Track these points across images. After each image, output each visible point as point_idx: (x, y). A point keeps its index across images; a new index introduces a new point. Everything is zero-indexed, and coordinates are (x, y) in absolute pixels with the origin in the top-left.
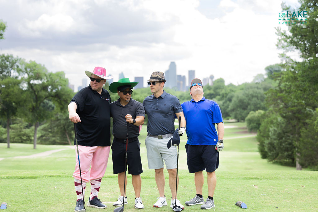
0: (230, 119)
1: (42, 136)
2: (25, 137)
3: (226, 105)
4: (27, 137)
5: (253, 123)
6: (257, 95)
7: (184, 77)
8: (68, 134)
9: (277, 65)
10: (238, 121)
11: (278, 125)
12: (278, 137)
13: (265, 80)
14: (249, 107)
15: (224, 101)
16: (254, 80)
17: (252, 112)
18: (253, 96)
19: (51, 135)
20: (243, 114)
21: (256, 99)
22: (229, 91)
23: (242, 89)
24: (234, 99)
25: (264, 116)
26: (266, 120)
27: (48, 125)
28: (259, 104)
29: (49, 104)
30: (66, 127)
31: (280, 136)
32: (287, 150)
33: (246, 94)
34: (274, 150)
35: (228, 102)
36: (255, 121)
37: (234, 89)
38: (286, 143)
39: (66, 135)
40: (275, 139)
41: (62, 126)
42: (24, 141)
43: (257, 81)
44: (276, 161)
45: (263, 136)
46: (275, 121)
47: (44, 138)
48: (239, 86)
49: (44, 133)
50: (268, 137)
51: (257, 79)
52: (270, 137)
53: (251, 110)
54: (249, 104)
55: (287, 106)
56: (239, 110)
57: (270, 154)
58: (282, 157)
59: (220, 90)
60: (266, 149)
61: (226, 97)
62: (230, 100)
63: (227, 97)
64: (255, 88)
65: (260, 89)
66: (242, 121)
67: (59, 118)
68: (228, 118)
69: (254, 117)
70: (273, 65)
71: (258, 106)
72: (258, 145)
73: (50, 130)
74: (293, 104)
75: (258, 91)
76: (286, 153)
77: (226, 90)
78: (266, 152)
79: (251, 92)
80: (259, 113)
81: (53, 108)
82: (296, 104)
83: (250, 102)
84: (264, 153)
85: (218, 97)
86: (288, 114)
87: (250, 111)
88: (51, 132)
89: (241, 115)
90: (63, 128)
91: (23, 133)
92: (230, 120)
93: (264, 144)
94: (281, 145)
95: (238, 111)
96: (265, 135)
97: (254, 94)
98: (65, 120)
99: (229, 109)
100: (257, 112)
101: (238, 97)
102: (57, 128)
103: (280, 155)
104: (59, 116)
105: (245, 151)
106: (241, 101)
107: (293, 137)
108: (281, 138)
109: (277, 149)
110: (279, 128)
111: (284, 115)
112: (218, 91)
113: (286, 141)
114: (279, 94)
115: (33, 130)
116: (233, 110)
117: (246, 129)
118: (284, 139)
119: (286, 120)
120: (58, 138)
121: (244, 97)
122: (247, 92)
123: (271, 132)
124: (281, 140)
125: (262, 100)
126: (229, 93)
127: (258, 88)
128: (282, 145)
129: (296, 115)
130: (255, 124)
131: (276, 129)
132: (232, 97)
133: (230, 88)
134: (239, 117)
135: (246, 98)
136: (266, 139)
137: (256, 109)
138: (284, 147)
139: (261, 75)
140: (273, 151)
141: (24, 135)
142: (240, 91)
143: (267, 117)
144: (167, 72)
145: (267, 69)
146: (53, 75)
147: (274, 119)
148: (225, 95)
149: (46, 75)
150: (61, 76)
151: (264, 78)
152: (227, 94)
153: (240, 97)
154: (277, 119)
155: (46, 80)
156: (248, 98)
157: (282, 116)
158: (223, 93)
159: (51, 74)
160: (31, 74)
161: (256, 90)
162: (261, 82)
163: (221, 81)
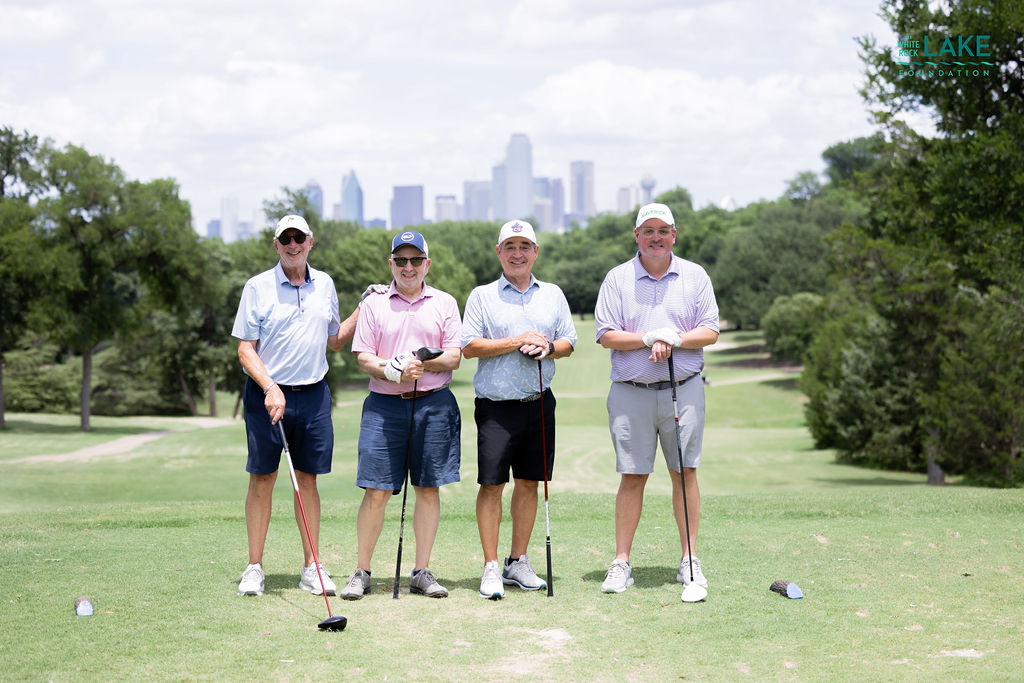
1: (99, 389)
2: (51, 391)
4: (57, 393)
5: (788, 333)
6: (796, 240)
7: (558, 183)
8: (187, 380)
9: (861, 141)
10: (739, 328)
11: (867, 338)
12: (868, 378)
13: (823, 192)
14: (772, 280)
16: (789, 192)
17: (780, 298)
18: (784, 247)
19: (130, 382)
20: (753, 306)
21: (792, 254)
22: (706, 229)
23: (745, 223)
24: (724, 255)
25: (820, 313)
26: (829, 325)
27: (121, 353)
28: (804, 270)
29: (118, 283)
30: (179, 357)
31: (877, 376)
32: (897, 419)
33: (761, 238)
34: (858, 422)
36: (793, 327)
37: (724, 224)
38: (896, 397)
39: (180, 384)
40: (858, 386)
41: (166, 354)
42: (47, 407)
43: (796, 195)
44: (863, 454)
45: (822, 378)
46: (858, 327)
47: (108, 392)
48: (740, 210)
49: (106, 375)
50: (838, 378)
51: (797, 189)
52: (843, 378)
53: (777, 292)
54: (773, 272)
55: (895, 278)
56: (744, 291)
57: (844, 433)
58: (883, 444)
61: (697, 248)
62: (711, 259)
63: (703, 248)
64: (790, 218)
65: (808, 220)
66: (752, 327)
67: (158, 327)
69: (788, 312)
70: (849, 144)
71: (802, 277)
72: (806, 405)
73: (124, 368)
74: (916, 273)
75: (803, 227)
76: (896, 431)
77: (696, 228)
78: (832, 428)
79: (777, 233)
80: (804, 301)
81: (133, 294)
82: (925, 272)
83: (773, 265)
84: (826, 431)
86: (899, 304)
87: (775, 297)
88: (128, 373)
89: (747, 308)
90: (169, 360)
91: (43, 378)
93: (826, 403)
94: (880, 403)
95: (738, 295)
96: (827, 374)
97: (788, 240)
98: (176, 334)
100: (799, 296)
101: (736, 249)
102: (152, 360)
103: (876, 436)
104: (155, 322)
105: (763, 426)
106: (744, 263)
107: (917, 379)
108: (879, 383)
109: (868, 417)
110: (872, 353)
111: (889, 308)
113: (894, 392)
114: (870, 242)
115: (75, 370)
117: (763, 350)
118: (888, 383)
119: (894, 325)
120: (154, 393)
121: (754, 249)
122: (766, 234)
123: (847, 362)
124: (881, 390)
125: (813, 259)
126: (707, 234)
127: (799, 218)
128: (883, 404)
129: (928, 307)
130: (792, 338)
131: (859, 352)
132: (717, 248)
133: (712, 218)
134: (745, 313)
135: (762, 253)
136: (831, 385)
138: (887, 411)
139: (807, 177)
140: (854, 424)
141: (47, 386)
142: (739, 229)
143: (834, 314)
144: (499, 171)
145: (829, 155)
146: (142, 192)
147: (856, 320)
148: (693, 243)
149: (117, 191)
150: (168, 193)
151: (817, 185)
152: (700, 240)
153: (742, 251)
154: (864, 321)
155: (118, 208)
156: (768, 251)
157: (883, 313)
158: (687, 238)
159: (135, 187)
160: (70, 187)
161: (792, 223)
162: (808, 198)
163: (681, 197)
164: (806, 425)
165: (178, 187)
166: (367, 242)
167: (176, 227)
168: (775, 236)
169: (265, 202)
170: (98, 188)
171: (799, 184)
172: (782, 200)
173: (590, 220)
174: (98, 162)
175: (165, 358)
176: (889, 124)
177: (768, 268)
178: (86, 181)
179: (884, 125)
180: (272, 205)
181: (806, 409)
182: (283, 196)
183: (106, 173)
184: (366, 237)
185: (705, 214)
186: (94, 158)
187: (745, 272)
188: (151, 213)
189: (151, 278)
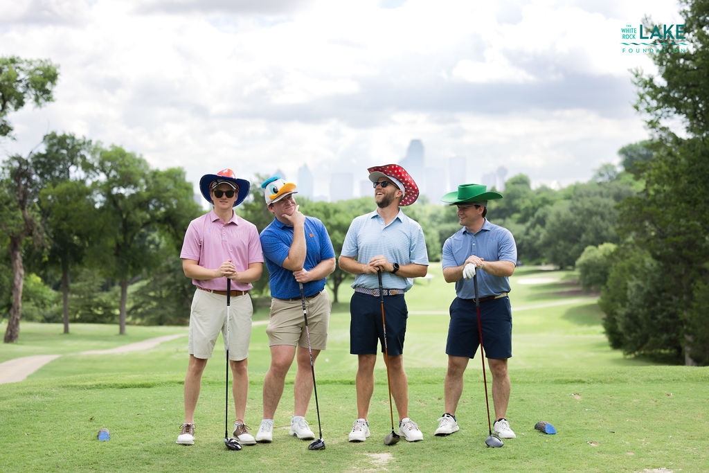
0: (543, 263)
1: (135, 308)
2: (100, 308)
3: (533, 233)
4: (106, 311)
5: (593, 272)
6: (600, 209)
9: (643, 144)
10: (562, 269)
11: (646, 274)
12: (645, 300)
13: (619, 177)
14: (584, 237)
15: (528, 224)
16: (595, 177)
17: (590, 248)
18: (591, 213)
19: (154, 304)
20: (570, 253)
21: (599, 218)
22: (539, 202)
23: (568, 198)
24: (551, 218)
25: (611, 257)
26: (619, 265)
27: (148, 284)
28: (607, 229)
29: (149, 238)
30: (186, 286)
31: (650, 300)
32: (666, 329)
33: (576, 208)
34: (638, 330)
35: (538, 227)
36: (598, 267)
37: (550, 198)
38: (665, 313)
40: (639, 306)
41: (178, 285)
42: (98, 319)
43: (600, 180)
44: (642, 352)
45: (613, 300)
46: (638, 266)
47: (140, 310)
48: (563, 190)
49: (140, 299)
50: (624, 300)
51: (601, 175)
52: (628, 301)
53: (587, 243)
54: (583, 230)
55: (663, 233)
56: (563, 244)
57: (628, 338)
58: (656, 345)
59: (520, 200)
60: (620, 328)
61: (533, 215)
62: (542, 222)
63: (537, 215)
64: (595, 194)
65: (608, 196)
66: (570, 267)
67: (172, 267)
68: (537, 260)
69: (596, 257)
70: (636, 145)
71: (604, 233)
72: (604, 319)
73: (152, 294)
74: (676, 230)
75: (603, 201)
76: (665, 337)
77: (532, 201)
78: (621, 334)
79: (587, 203)
80: (605, 250)
81: (157, 246)
82: (683, 229)
83: (585, 225)
84: (616, 336)
85: (517, 216)
86: (665, 250)
87: (586, 246)
88: (154, 298)
89: (567, 254)
90: (181, 289)
91: (96, 300)
92: (544, 267)
93: (616, 317)
94: (653, 317)
95: (560, 245)
96: (617, 298)
97: (595, 209)
99: (539, 242)
100: (601, 247)
101: (558, 215)
102: (169, 289)
103: (651, 339)
104: (171, 263)
106: (564, 223)
107: (678, 301)
108: (654, 303)
109: (645, 326)
110: (648, 283)
111: (658, 253)
112: (516, 202)
113: (663, 311)
114: (646, 209)
115: (116, 295)
116: (548, 244)
117: (578, 284)
118: (659, 304)
119: (662, 264)
120: (171, 310)
121: (571, 216)
122: (579, 205)
123: (631, 289)
124: (653, 308)
126: (539, 206)
127: (601, 194)
128: (656, 319)
129: (684, 252)
130: (598, 275)
131: (640, 282)
132: (545, 216)
133: (543, 195)
134: (564, 257)
135: (577, 217)
136: (619, 305)
137: (599, 240)
138: (659, 322)
139: (607, 167)
140: (636, 332)
141: (98, 305)
142: (563, 201)
143: (622, 257)
145: (623, 152)
146: (160, 176)
147: (638, 262)
148: (531, 211)
149: (143, 176)
150: (177, 178)
151: (615, 172)
152: (535, 209)
153: (563, 216)
154: (643, 262)
155: (145, 187)
156: (581, 217)
157: (656, 257)
158: (527, 208)
159: (155, 174)
160: (113, 173)
161: (598, 198)
162: (609, 181)
163: (522, 181)
164: (604, 333)
165: (184, 173)
166: (312, 210)
167: (183, 200)
168: (586, 207)
170: (132, 173)
171: (603, 172)
172: (590, 183)
174: (132, 156)
175: (178, 287)
176: (657, 129)
177: (581, 228)
178: (123, 169)
179: (654, 130)
181: (604, 321)
183: (136, 164)
184: (313, 207)
185: (538, 192)
186: (129, 154)
187: (565, 230)
188: (168, 190)
189: (167, 233)
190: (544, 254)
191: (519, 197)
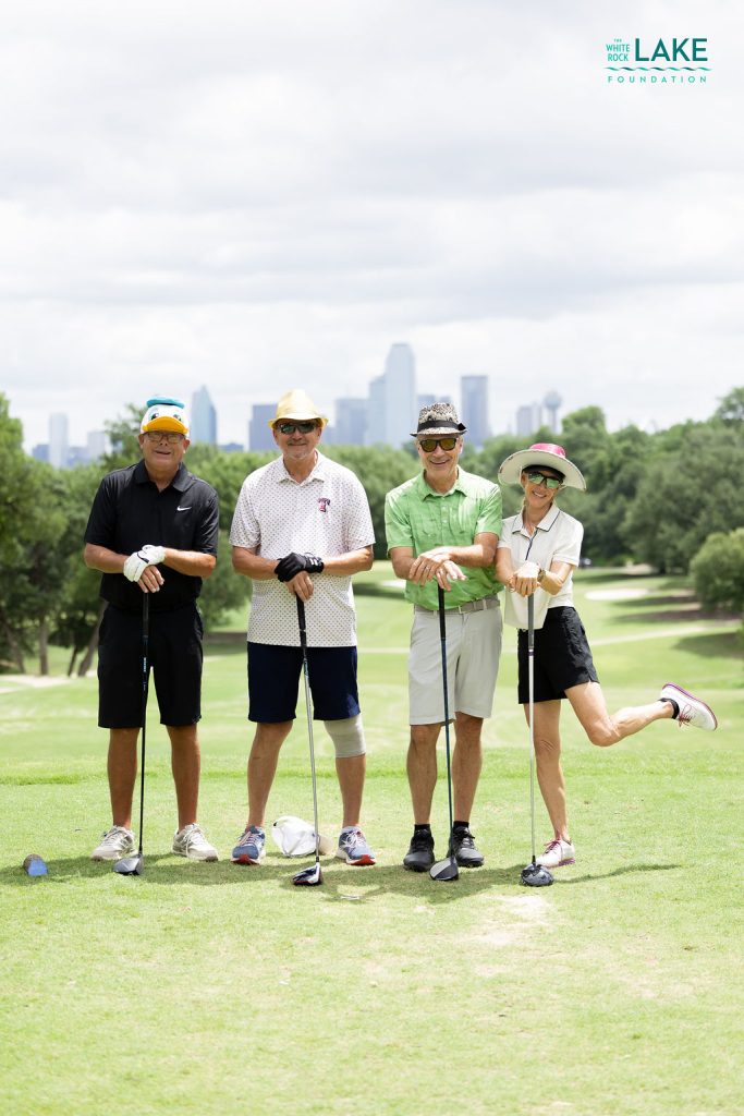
0: (629, 563)
3: (612, 509)
5: (722, 577)
10: (661, 572)
14: (703, 516)
15: (604, 493)
16: (721, 411)
17: (713, 536)
18: (715, 475)
20: (681, 545)
21: (728, 484)
22: (621, 456)
23: (672, 447)
24: (644, 487)
33: (689, 465)
35: (621, 498)
36: (729, 570)
37: (640, 449)
43: (730, 415)
48: (664, 433)
51: (731, 408)
53: (710, 528)
54: (701, 504)
56: (668, 529)
59: (590, 451)
61: (612, 476)
62: (629, 491)
63: (618, 478)
66: (678, 571)
68: (620, 558)
69: (724, 553)
71: (739, 511)
75: (736, 453)
77: (609, 453)
79: (708, 457)
80: (741, 539)
83: (704, 496)
87: (709, 533)
89: (674, 548)
92: (630, 568)
95: (662, 532)
97: (722, 467)
99: (626, 525)
100: (733, 535)
101: (659, 478)
106: (668, 494)
112: (582, 455)
116: (640, 530)
117: (693, 600)
121: (681, 479)
122: (695, 460)
126: (623, 461)
130: (728, 583)
132: (635, 478)
133: (627, 443)
134: (669, 553)
135: (690, 482)
137: (729, 523)
142: (664, 454)
144: (378, 384)
148: (608, 472)
152: (616, 468)
153: (667, 481)
156: (698, 481)
158: (601, 465)
161: (726, 448)
163: (592, 418)
166: (226, 468)
167: (5, 450)
169: (106, 423)
171: (733, 402)
172: (711, 421)
173: (486, 445)
177: (698, 501)
180: (115, 426)
182: (128, 416)
185: (621, 437)
187: (671, 505)
190: (634, 547)
191: (587, 445)
